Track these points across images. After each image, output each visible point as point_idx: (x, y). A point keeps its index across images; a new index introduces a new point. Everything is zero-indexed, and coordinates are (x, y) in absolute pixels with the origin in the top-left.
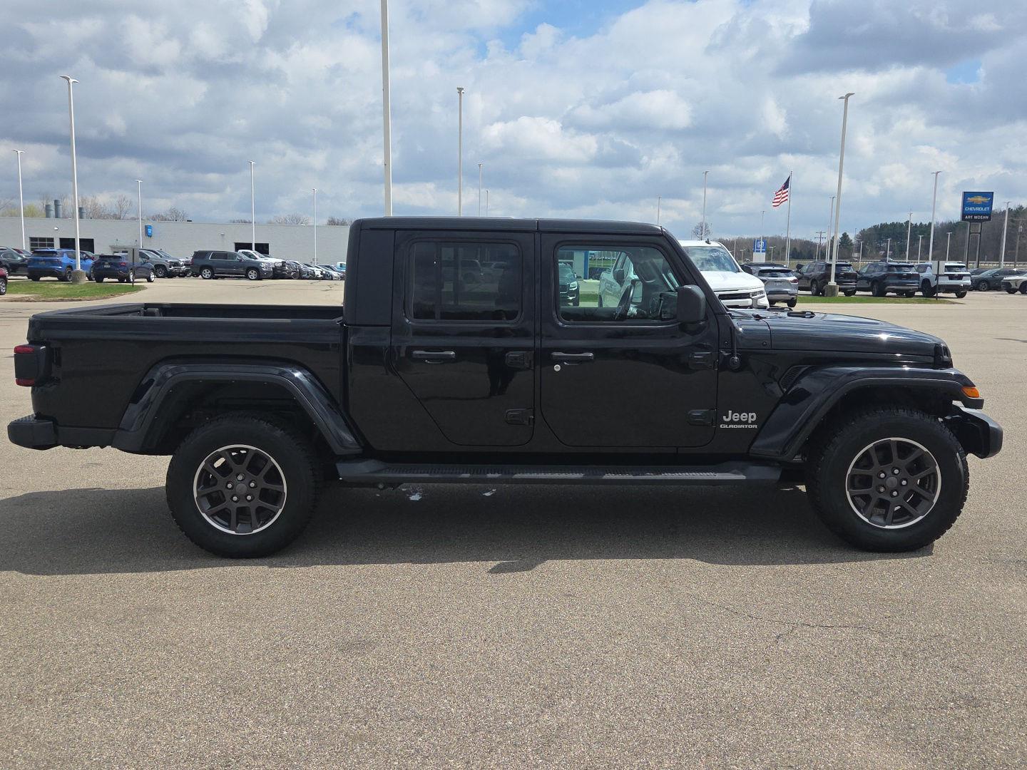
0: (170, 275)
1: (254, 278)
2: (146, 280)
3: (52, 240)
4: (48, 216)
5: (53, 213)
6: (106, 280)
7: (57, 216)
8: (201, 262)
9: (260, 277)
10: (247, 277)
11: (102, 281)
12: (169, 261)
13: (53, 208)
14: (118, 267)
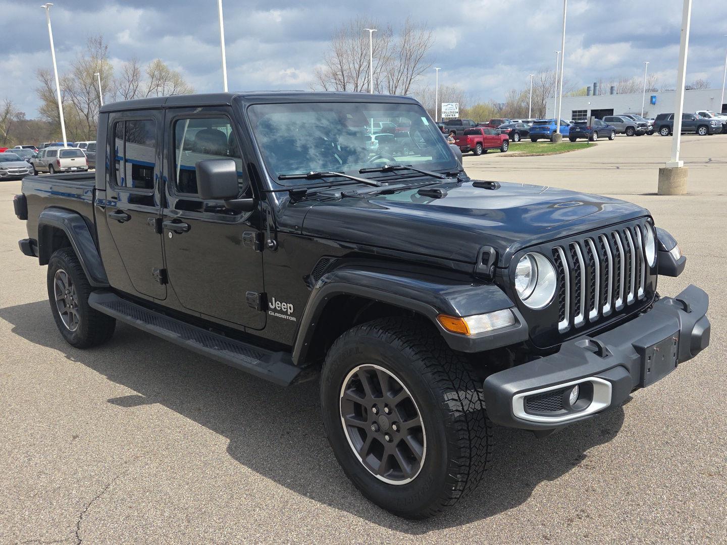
0: (639, 134)
1: (703, 133)
2: (608, 139)
3: (586, 111)
4: (588, 94)
5: (592, 92)
6: (578, 140)
7: (594, 94)
8: (661, 123)
9: (710, 132)
10: (697, 133)
11: (575, 141)
12: (638, 123)
13: (592, 88)
14: (584, 130)
